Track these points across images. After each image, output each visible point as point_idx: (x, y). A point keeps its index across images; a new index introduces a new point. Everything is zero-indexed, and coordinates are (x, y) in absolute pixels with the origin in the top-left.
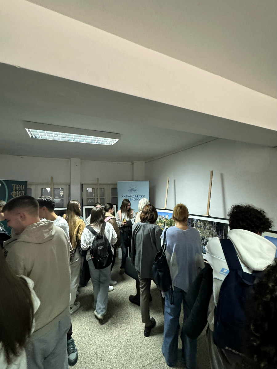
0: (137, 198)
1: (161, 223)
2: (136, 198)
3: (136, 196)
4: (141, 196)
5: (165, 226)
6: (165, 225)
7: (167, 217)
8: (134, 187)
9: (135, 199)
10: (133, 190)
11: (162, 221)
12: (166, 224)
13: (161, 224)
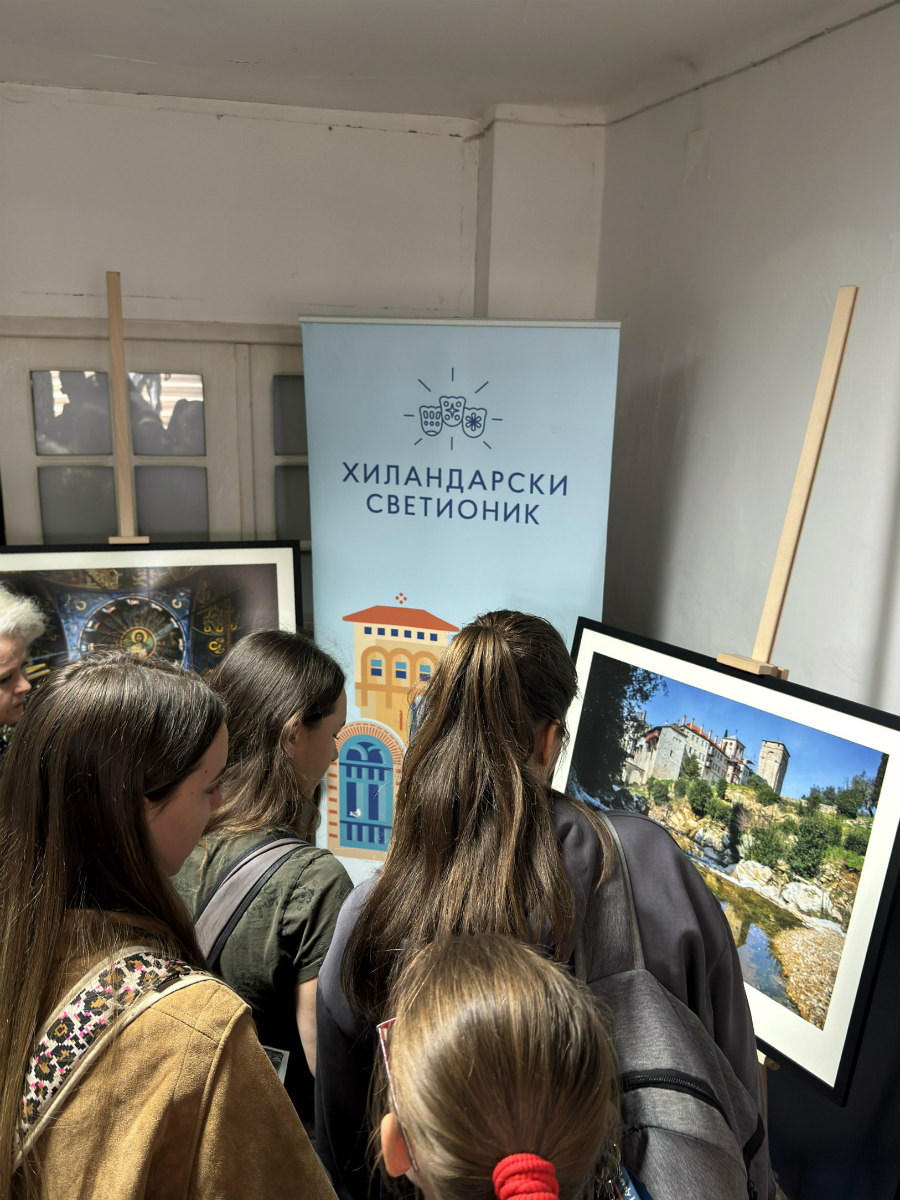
0: (490, 497)
1: (699, 813)
2: (477, 494)
3: (478, 479)
4: (525, 483)
5: (736, 859)
6: (734, 840)
7: (767, 770)
8: (462, 388)
9: (468, 509)
10: (452, 411)
11: (703, 789)
12: (748, 840)
13: (692, 822)
